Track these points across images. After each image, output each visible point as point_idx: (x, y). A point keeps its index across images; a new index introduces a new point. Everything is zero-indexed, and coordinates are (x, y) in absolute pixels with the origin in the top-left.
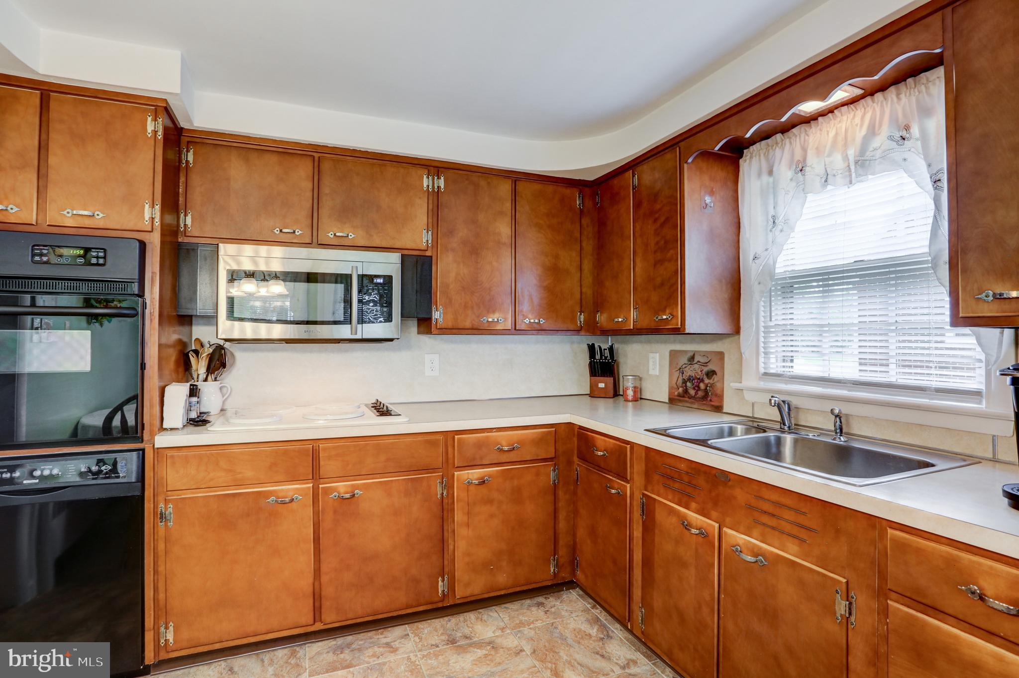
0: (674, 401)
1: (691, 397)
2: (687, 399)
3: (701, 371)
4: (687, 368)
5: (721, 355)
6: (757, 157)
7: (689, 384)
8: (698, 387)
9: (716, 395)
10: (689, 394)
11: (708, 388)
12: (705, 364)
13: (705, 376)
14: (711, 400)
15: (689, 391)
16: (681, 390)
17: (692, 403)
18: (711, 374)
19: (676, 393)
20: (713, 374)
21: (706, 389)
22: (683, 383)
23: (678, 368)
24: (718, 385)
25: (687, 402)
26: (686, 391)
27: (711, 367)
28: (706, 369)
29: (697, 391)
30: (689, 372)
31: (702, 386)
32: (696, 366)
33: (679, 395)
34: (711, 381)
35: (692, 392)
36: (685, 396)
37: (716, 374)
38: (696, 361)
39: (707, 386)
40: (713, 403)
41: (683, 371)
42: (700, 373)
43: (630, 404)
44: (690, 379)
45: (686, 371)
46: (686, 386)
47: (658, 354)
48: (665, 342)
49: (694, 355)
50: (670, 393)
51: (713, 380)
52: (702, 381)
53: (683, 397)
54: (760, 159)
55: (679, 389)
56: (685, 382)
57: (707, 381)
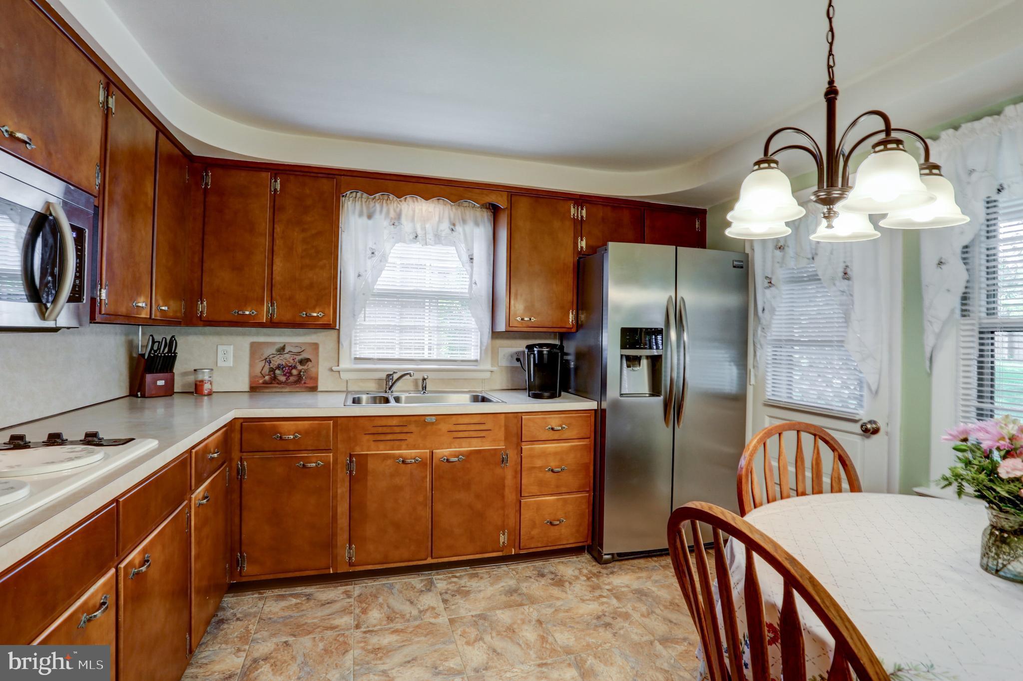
0: (254, 389)
1: (280, 383)
2: (277, 385)
3: (293, 360)
4: (276, 358)
5: (316, 346)
6: (360, 202)
7: (277, 372)
8: (291, 374)
9: (311, 378)
10: (278, 379)
11: (302, 373)
12: (299, 353)
13: (298, 364)
14: (305, 383)
15: (279, 378)
16: (267, 378)
17: (283, 387)
18: (303, 362)
19: (261, 381)
20: (307, 361)
21: (299, 374)
22: (270, 371)
23: (264, 358)
24: (313, 370)
25: (275, 387)
26: (274, 378)
27: (304, 355)
28: (298, 358)
29: (288, 377)
30: (277, 361)
31: (294, 372)
32: (287, 356)
33: (265, 383)
34: (305, 367)
35: (283, 379)
36: (273, 382)
37: (311, 361)
38: (287, 350)
39: (301, 372)
40: (308, 385)
41: (270, 361)
42: (292, 361)
43: (206, 398)
44: (278, 367)
45: (274, 361)
46: (274, 373)
47: (232, 346)
48: (244, 334)
49: (284, 346)
50: (251, 382)
51: (308, 366)
52: (295, 367)
53: (271, 383)
54: (362, 205)
55: (264, 377)
56: (272, 370)
57: (300, 367)
